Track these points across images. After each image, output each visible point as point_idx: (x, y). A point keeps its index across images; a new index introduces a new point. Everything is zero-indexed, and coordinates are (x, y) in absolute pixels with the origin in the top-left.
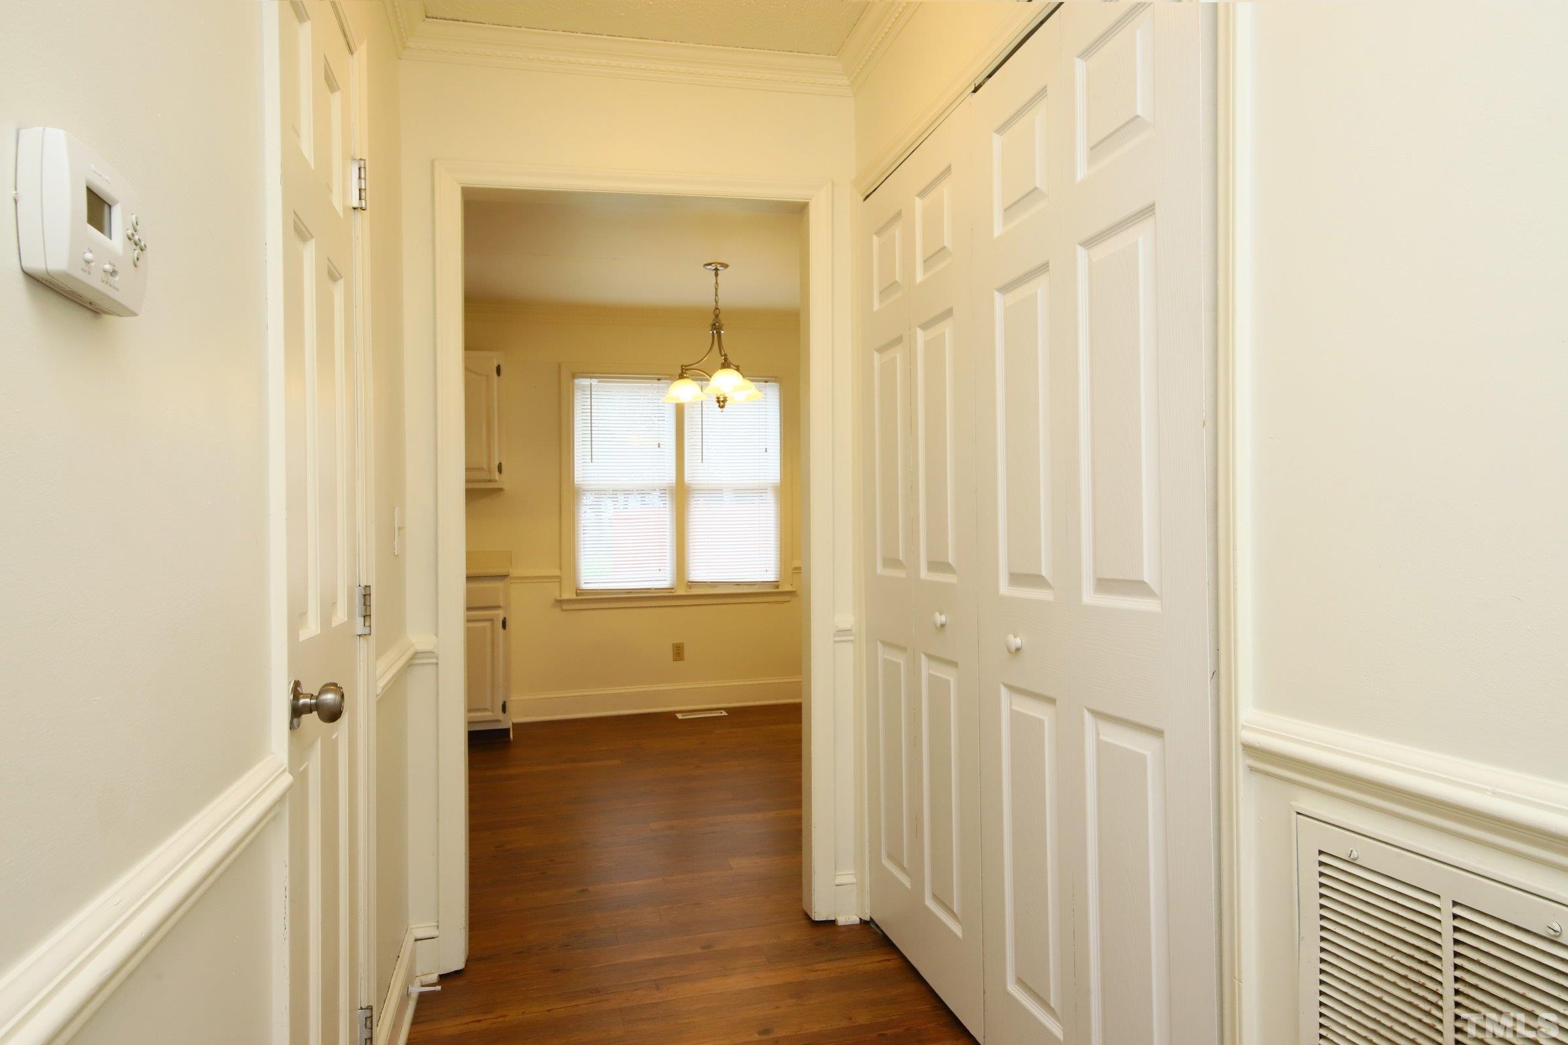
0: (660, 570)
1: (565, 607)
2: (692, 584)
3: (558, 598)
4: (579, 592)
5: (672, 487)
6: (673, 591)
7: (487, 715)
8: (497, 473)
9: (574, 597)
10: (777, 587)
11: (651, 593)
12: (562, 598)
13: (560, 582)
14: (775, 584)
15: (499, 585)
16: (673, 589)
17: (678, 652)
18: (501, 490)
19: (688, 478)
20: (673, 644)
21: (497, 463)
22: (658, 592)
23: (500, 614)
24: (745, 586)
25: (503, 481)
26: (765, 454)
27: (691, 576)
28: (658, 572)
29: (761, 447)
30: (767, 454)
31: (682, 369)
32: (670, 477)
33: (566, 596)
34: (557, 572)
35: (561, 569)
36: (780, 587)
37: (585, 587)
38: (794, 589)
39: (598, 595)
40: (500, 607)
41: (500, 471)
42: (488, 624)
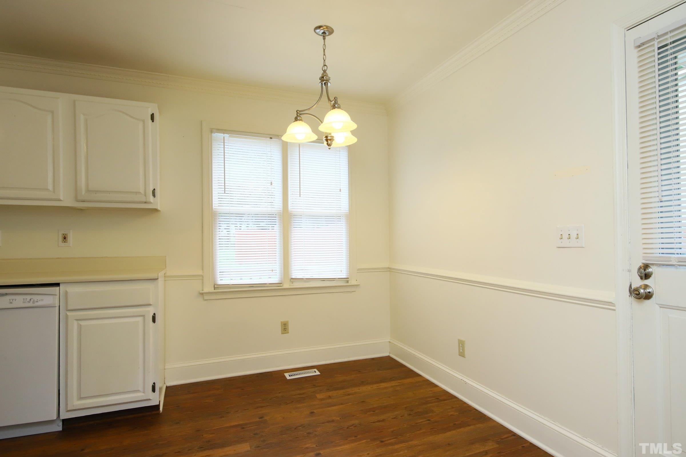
0: (272, 270)
1: (206, 297)
2: (293, 280)
3: (201, 292)
4: (216, 286)
5: (280, 213)
6: (281, 285)
7: (139, 396)
8: (152, 197)
9: (212, 290)
10: (348, 282)
11: (267, 287)
12: (203, 292)
13: (203, 279)
14: (346, 280)
15: (149, 286)
16: (281, 284)
17: (285, 327)
18: (156, 210)
19: (290, 208)
20: (281, 322)
21: (152, 189)
22: (271, 286)
23: (151, 311)
24: (328, 282)
25: (158, 203)
26: (339, 193)
27: (293, 274)
28: (271, 272)
29: (337, 188)
30: (341, 193)
31: (297, 113)
32: (278, 205)
33: (206, 290)
34: (200, 273)
35: (203, 269)
36: (349, 282)
37: (220, 282)
38: (358, 284)
39: (230, 289)
40: (150, 305)
41: (154, 195)
42: (140, 319)
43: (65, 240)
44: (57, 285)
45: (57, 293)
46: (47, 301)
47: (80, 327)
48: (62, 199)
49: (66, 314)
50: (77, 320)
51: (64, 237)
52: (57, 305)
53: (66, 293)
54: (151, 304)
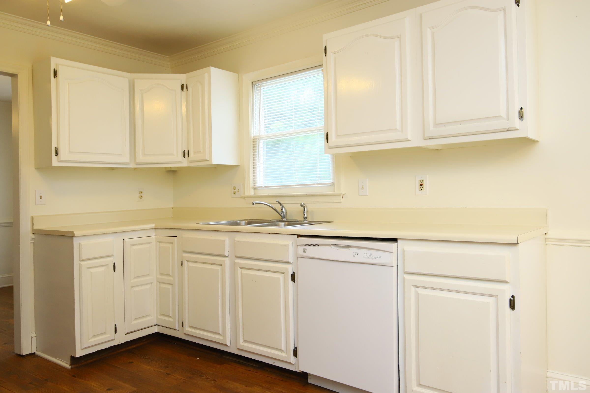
8: (517, 120)
15: (505, 253)
21: (519, 108)
23: (509, 291)
25: (527, 128)
40: (506, 282)
41: (521, 117)
42: (491, 300)
43: (421, 187)
44: (395, 240)
45: (395, 250)
46: (383, 258)
47: (417, 294)
48: (410, 139)
49: (404, 277)
50: (415, 286)
51: (421, 184)
52: (394, 264)
53: (403, 251)
54: (508, 281)
